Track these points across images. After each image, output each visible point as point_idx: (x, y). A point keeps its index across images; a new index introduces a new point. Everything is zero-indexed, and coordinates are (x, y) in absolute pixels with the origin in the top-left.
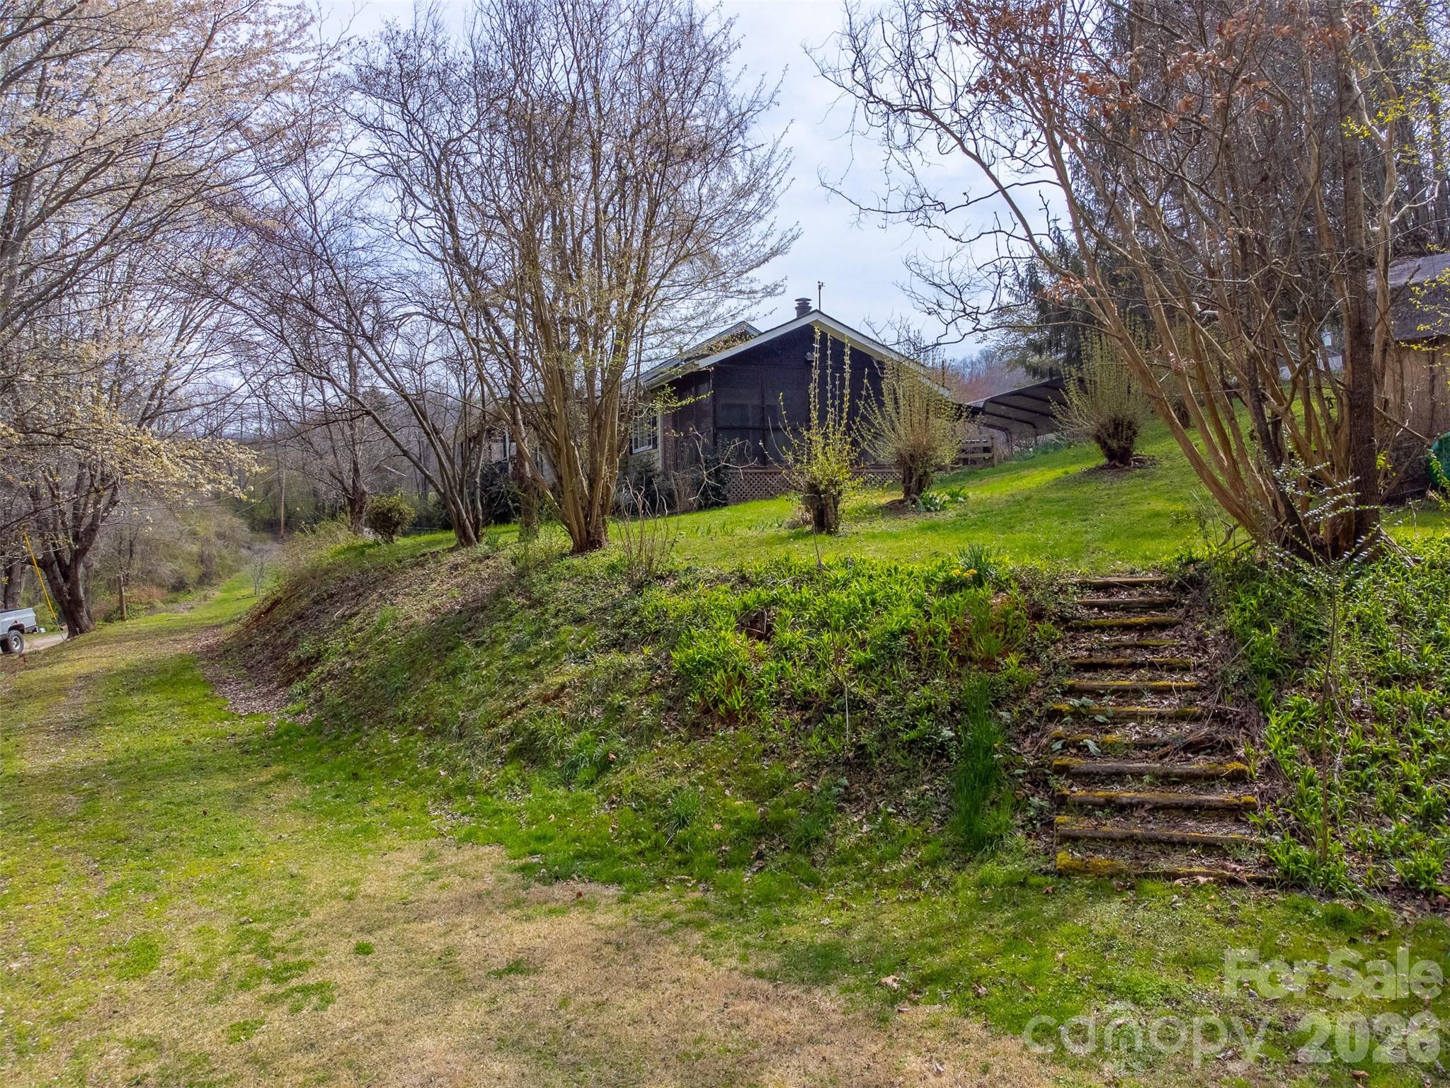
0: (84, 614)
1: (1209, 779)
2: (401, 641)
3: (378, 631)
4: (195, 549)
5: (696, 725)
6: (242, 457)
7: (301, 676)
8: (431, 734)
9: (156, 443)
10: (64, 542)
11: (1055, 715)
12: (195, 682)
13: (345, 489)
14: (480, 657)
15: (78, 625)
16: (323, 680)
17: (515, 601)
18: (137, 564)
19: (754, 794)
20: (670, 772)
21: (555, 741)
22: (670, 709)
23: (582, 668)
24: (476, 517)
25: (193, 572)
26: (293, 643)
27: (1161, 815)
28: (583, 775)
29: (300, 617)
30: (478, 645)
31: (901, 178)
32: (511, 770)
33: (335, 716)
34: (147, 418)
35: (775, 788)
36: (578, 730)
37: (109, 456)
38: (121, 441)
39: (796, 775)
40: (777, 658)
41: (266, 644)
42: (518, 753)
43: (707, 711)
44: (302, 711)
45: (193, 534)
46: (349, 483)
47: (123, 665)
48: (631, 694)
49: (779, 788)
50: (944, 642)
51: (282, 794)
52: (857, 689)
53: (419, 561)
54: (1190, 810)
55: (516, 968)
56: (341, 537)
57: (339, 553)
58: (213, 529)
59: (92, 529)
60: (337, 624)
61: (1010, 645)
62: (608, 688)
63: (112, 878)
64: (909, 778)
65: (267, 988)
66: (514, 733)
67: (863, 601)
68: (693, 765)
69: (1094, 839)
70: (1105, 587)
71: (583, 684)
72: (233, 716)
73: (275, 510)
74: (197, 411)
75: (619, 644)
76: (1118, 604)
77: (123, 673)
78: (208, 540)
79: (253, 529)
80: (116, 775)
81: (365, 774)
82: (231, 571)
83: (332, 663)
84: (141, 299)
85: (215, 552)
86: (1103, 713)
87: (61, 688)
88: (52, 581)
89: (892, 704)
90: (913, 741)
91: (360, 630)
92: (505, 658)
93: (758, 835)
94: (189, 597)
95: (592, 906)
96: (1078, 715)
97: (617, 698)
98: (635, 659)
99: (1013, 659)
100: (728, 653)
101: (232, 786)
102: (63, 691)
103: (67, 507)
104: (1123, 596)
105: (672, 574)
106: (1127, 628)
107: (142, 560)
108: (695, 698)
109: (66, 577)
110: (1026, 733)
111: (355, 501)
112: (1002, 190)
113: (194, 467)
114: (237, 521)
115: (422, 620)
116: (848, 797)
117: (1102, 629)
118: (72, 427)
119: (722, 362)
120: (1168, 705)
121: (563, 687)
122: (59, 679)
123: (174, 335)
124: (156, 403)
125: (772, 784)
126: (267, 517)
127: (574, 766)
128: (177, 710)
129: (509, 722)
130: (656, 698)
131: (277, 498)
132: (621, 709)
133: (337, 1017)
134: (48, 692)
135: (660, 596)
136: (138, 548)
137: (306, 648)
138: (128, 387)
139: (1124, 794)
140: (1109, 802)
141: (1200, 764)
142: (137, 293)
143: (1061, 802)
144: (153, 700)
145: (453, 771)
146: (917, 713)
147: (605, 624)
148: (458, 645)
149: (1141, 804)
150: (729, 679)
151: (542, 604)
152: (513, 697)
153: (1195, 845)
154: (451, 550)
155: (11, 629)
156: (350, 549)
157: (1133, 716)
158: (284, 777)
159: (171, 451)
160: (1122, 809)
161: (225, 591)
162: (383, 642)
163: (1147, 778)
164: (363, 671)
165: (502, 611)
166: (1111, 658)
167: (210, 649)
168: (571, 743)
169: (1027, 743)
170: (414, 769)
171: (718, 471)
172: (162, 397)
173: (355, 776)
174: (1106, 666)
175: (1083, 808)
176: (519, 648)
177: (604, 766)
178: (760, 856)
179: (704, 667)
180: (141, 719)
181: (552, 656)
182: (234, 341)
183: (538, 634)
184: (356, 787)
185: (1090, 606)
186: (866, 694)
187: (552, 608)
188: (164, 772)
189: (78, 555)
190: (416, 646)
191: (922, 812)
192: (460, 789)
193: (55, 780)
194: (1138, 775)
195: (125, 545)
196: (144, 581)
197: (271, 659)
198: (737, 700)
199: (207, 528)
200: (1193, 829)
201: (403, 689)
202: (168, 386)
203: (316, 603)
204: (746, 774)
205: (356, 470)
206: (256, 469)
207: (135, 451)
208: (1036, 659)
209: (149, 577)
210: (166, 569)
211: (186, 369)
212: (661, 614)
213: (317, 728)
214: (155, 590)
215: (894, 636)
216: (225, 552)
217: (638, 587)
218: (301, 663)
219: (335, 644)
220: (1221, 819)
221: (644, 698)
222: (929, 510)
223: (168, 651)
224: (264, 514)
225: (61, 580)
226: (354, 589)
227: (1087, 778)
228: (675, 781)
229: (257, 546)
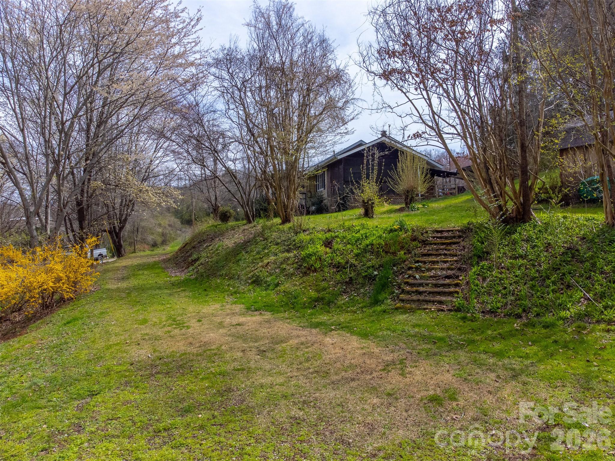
0: (123, 250)
1: (449, 285)
2: (224, 252)
3: (217, 250)
4: (160, 230)
5: (305, 273)
6: (176, 193)
7: (193, 265)
8: (230, 278)
9: (147, 188)
10: (117, 224)
11: (410, 268)
12: (159, 268)
13: (212, 205)
14: (246, 256)
15: (121, 254)
16: (199, 266)
17: (259, 239)
18: (140, 236)
19: (318, 291)
20: (295, 285)
21: (264, 278)
22: (299, 269)
23: (275, 258)
24: (253, 213)
25: (159, 240)
26: (190, 255)
27: (431, 295)
28: (271, 288)
29: (194, 247)
30: (246, 252)
31: (378, 98)
32: (251, 287)
33: (202, 276)
34: (144, 180)
35: (324, 289)
36: (271, 276)
37: (132, 192)
38: (136, 187)
39: (331, 286)
40: (332, 253)
41: (182, 257)
42: (253, 282)
43: (309, 269)
44: (192, 275)
45: (160, 225)
46: (213, 202)
47: (136, 264)
48: (288, 265)
49: (325, 289)
50: (382, 247)
51: (183, 294)
52: (353, 261)
53: (233, 229)
54: (439, 293)
55: (238, 325)
56: (210, 222)
57: (209, 227)
58: (167, 222)
59: (126, 220)
60: (205, 249)
61: (402, 248)
62: (282, 263)
63: (135, 309)
64: (363, 285)
65: (174, 326)
66: (253, 277)
67: (362, 236)
68: (302, 283)
69: (408, 300)
70: (441, 232)
71: (275, 263)
72: (170, 277)
73: (191, 216)
74: (161, 177)
75: (288, 251)
76: (443, 237)
77: (136, 265)
78: (165, 227)
79: (182, 223)
80: (135, 289)
81: (208, 289)
82: (174, 239)
83: (202, 260)
84: (143, 137)
85: (168, 232)
86: (424, 268)
87: (118, 269)
88: (112, 238)
89: (363, 265)
90: (366, 276)
91: (212, 250)
92: (254, 256)
93: (316, 301)
94: (158, 249)
95: (263, 315)
96: (417, 268)
97: (284, 266)
98: (291, 255)
99: (402, 252)
100: (317, 252)
101: (169, 292)
102: (118, 270)
103: (117, 212)
104: (446, 234)
105: (308, 229)
106: (443, 244)
107: (141, 234)
108: (306, 265)
109: (117, 237)
110: (401, 274)
111: (215, 209)
112: (410, 101)
113: (159, 197)
114: (176, 220)
115: (231, 246)
116: (345, 292)
117: (435, 244)
118: (121, 183)
119: (346, 157)
120: (445, 266)
121: (268, 263)
122: (117, 267)
123: (154, 150)
124: (147, 174)
125: (323, 288)
126: (188, 218)
127: (269, 286)
128: (153, 275)
129: (252, 273)
130: (295, 265)
131: (191, 211)
132: (285, 269)
133: (191, 331)
134: (114, 270)
135: (303, 236)
136: (140, 230)
137: (195, 256)
138: (138, 168)
139: (421, 289)
140: (417, 291)
141: (447, 281)
142: (141, 135)
143: (403, 292)
144: (146, 272)
145: (234, 288)
146: (369, 268)
147: (285, 245)
148: (241, 252)
149: (425, 292)
150: (316, 259)
151: (267, 239)
152: (254, 267)
153: (436, 302)
154: (244, 225)
155: (99, 255)
156: (212, 226)
157: (433, 269)
158: (184, 290)
159: (152, 191)
160: (420, 293)
161: (172, 247)
162: (218, 253)
163: (430, 285)
164: (211, 262)
165: (255, 242)
166: (434, 253)
167: (164, 259)
168: (269, 279)
169: (400, 277)
170: (223, 288)
171: (343, 198)
172: (149, 172)
173: (205, 290)
174: (431, 255)
175: (408, 293)
176: (258, 253)
177: (277, 285)
178: (315, 306)
179: (309, 256)
180: (143, 277)
181: (267, 255)
182: (173, 152)
183: (264, 248)
184: (206, 293)
185: (434, 237)
186: (356, 263)
187: (270, 240)
188: (149, 289)
189: (121, 228)
190: (228, 254)
191: (364, 295)
192: (235, 293)
193: (118, 290)
194: (427, 285)
195: (135, 229)
196: (142, 242)
197: (183, 261)
198: (318, 265)
199: (165, 222)
200: (438, 298)
201: (223, 267)
202: (151, 168)
203: (199, 243)
204: (316, 286)
205: (216, 198)
206: (180, 197)
207: (140, 191)
208: (410, 253)
209: (144, 241)
210: (150, 238)
211: (158, 162)
212: (301, 242)
213: (196, 279)
214: (146, 246)
215: (367, 246)
216: (171, 232)
217: (296, 233)
218: (193, 261)
219: (204, 254)
220: (448, 295)
221: (292, 266)
222: (412, 210)
223: (151, 260)
224: (186, 217)
225: (115, 237)
226: (212, 238)
227: (412, 285)
228: (296, 288)
229: (184, 230)
